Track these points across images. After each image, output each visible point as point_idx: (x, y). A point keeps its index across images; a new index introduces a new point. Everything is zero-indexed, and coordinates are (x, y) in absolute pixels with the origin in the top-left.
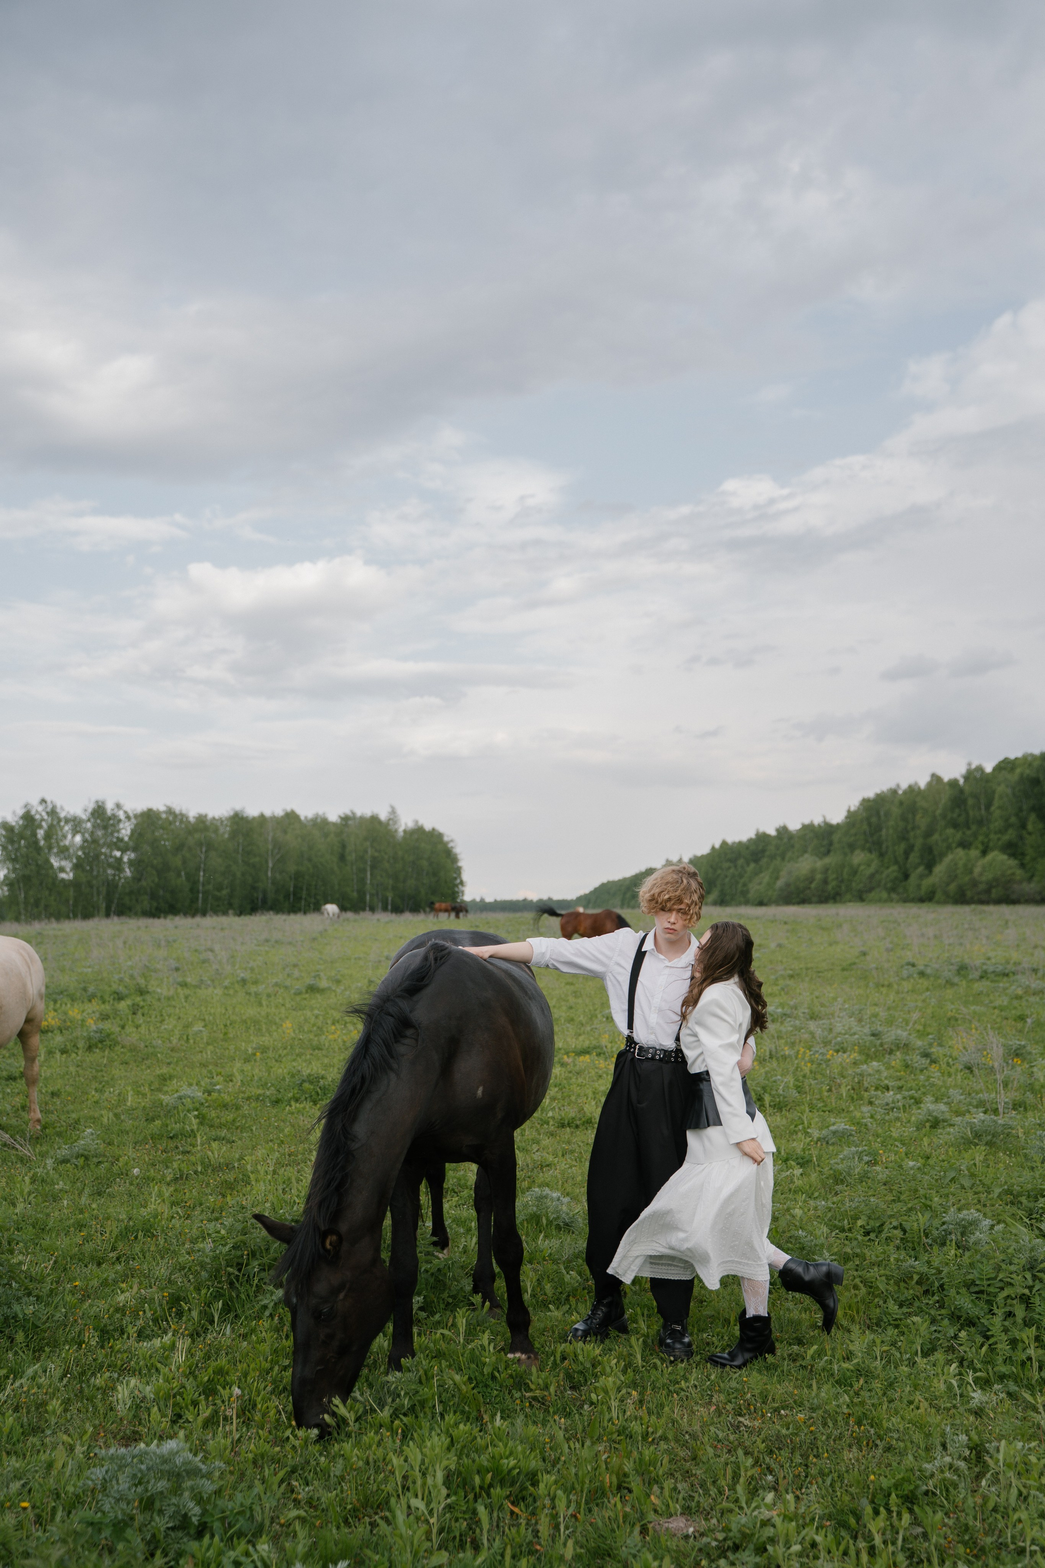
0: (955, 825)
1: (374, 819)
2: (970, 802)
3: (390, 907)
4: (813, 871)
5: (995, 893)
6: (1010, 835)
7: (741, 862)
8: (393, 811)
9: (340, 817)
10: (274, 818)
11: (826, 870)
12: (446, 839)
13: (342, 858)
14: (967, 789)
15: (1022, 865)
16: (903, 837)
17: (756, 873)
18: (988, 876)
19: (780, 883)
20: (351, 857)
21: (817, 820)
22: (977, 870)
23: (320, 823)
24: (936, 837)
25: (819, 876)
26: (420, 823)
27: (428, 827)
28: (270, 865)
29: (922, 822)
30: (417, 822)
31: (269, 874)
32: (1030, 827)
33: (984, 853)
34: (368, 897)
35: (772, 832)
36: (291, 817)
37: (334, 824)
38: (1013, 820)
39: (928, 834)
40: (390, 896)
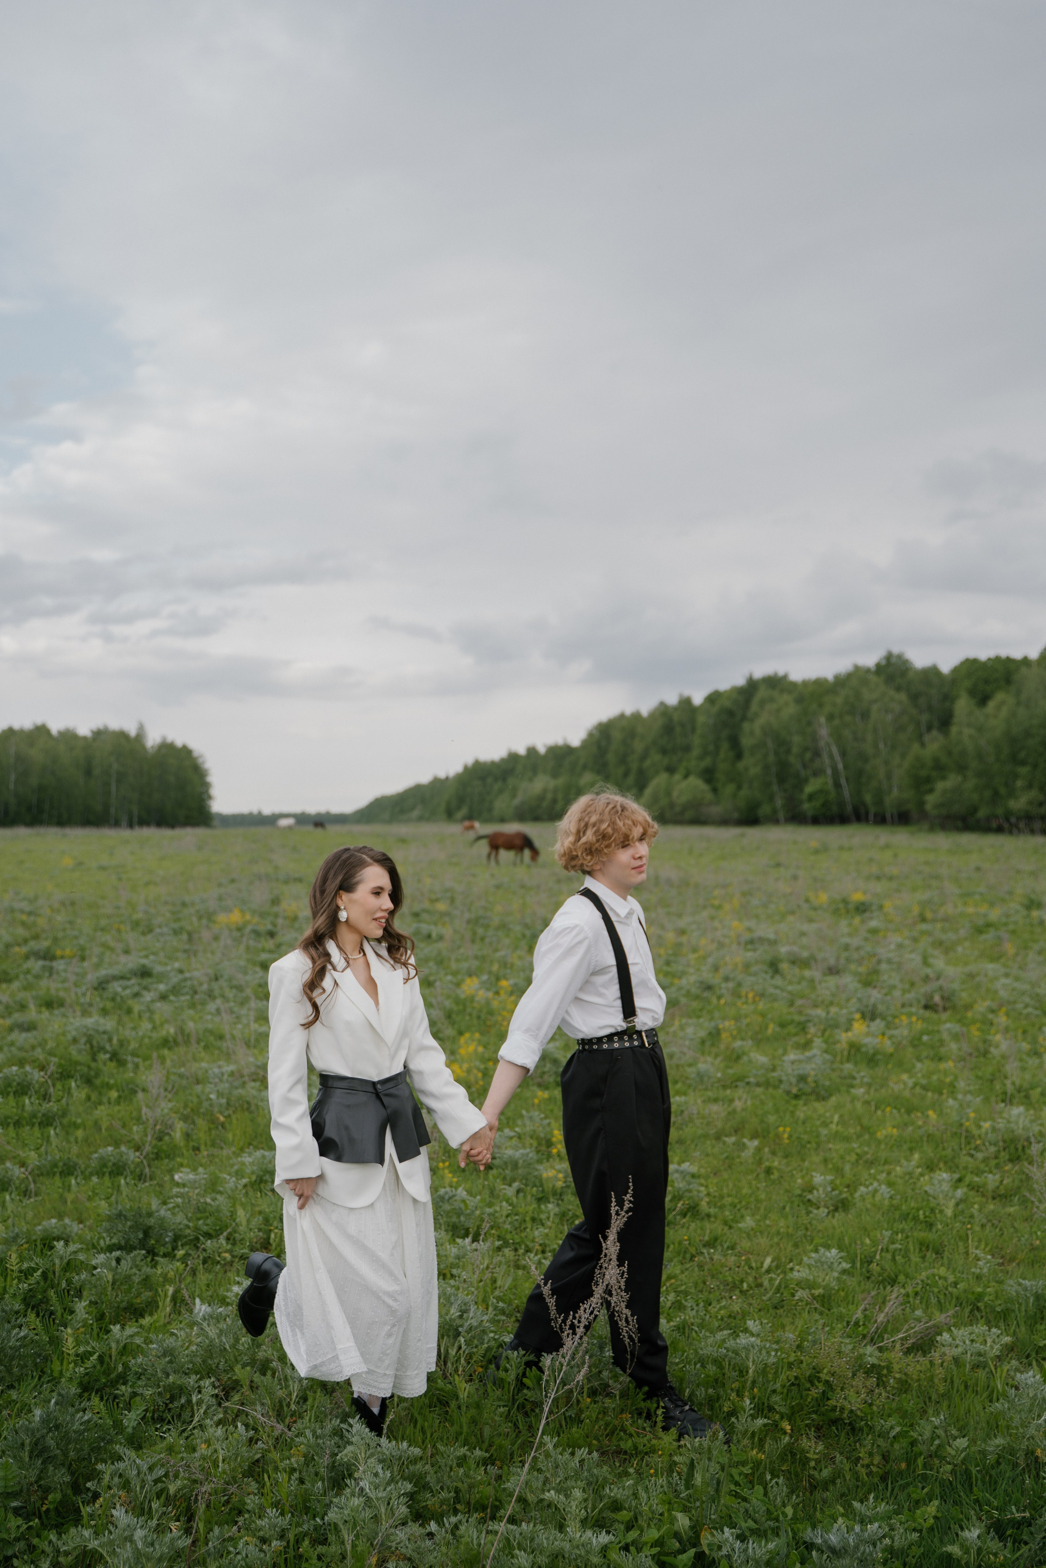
0: (664, 752)
1: (122, 735)
2: (678, 729)
3: (135, 820)
4: (545, 791)
5: (688, 815)
6: (707, 762)
7: (490, 780)
8: (141, 728)
9: (93, 732)
10: (22, 731)
11: (556, 790)
12: (195, 754)
13: (88, 772)
14: (676, 717)
15: (715, 790)
16: (623, 760)
17: (501, 791)
18: (684, 799)
19: (517, 801)
20: (97, 772)
21: (560, 742)
22: (675, 794)
23: (69, 736)
24: (648, 763)
25: (549, 796)
26: (169, 740)
27: (179, 743)
28: (13, 777)
29: (639, 746)
30: (164, 738)
31: (12, 786)
32: (722, 755)
33: (686, 776)
34: (113, 811)
35: (522, 751)
36: (41, 730)
37: (85, 738)
38: (711, 748)
39: (643, 758)
40: (135, 810)
